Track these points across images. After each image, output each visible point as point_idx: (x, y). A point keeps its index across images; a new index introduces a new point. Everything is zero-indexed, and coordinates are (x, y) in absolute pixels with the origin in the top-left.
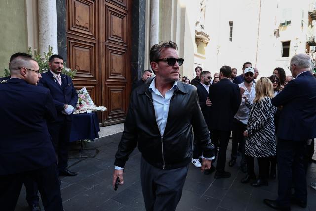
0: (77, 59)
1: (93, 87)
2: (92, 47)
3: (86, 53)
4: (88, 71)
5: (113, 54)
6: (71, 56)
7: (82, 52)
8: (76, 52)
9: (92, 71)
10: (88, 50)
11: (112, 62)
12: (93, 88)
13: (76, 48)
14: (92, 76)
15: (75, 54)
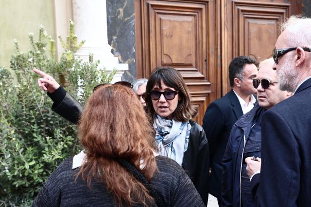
0: (165, 40)
1: (203, 99)
2: (201, 9)
3: (186, 25)
4: (190, 65)
5: (250, 21)
6: (152, 35)
7: (177, 24)
8: (164, 23)
9: (199, 64)
10: (191, 19)
11: (249, 39)
12: (203, 102)
13: (163, 17)
14: (199, 75)
15: (161, 30)
